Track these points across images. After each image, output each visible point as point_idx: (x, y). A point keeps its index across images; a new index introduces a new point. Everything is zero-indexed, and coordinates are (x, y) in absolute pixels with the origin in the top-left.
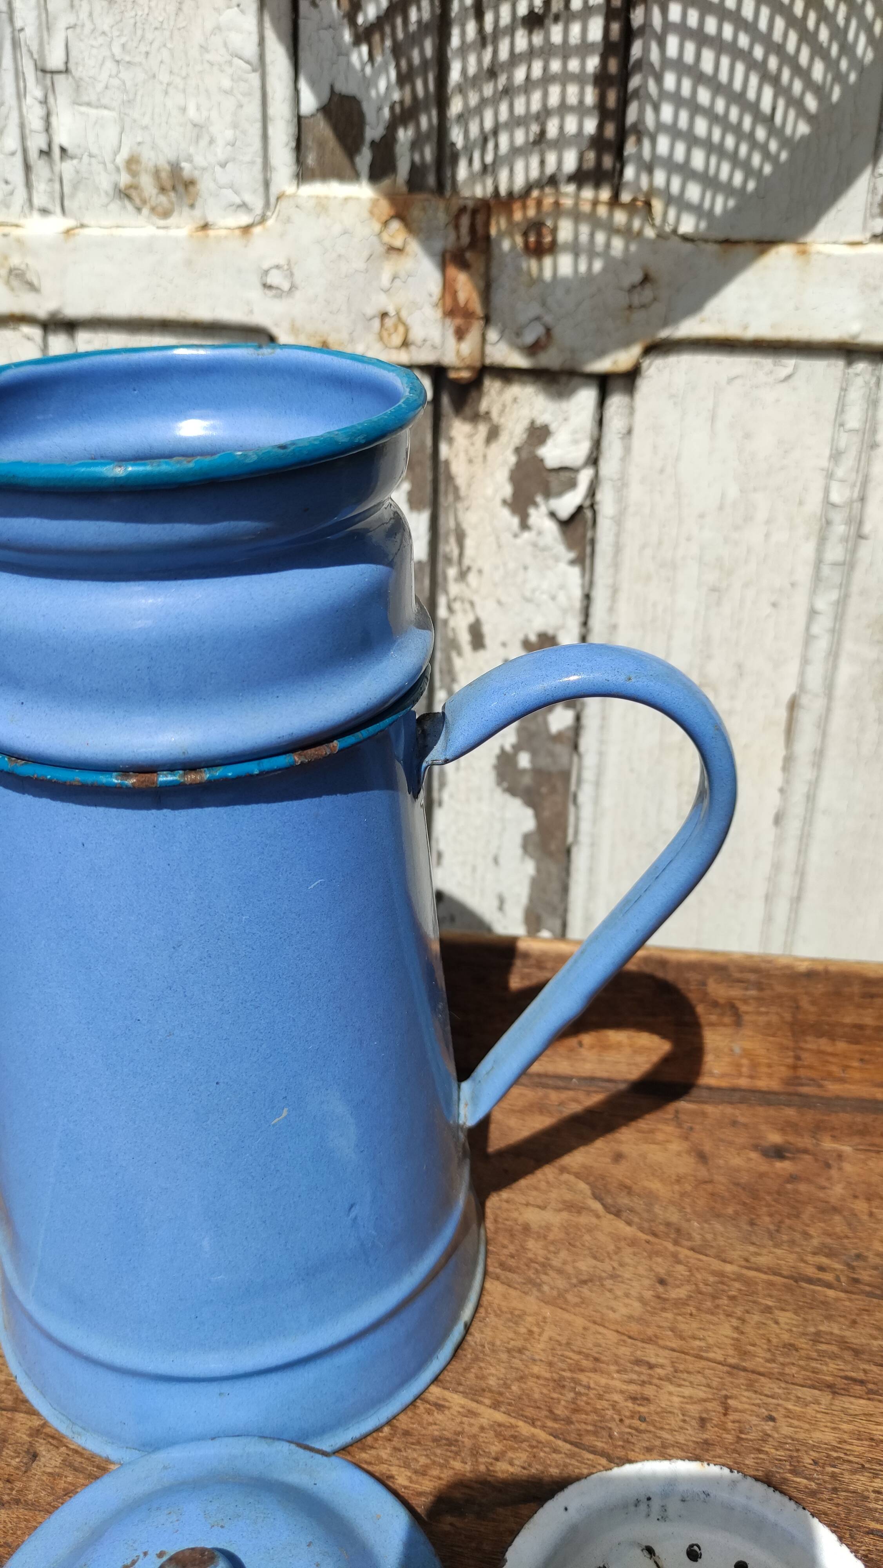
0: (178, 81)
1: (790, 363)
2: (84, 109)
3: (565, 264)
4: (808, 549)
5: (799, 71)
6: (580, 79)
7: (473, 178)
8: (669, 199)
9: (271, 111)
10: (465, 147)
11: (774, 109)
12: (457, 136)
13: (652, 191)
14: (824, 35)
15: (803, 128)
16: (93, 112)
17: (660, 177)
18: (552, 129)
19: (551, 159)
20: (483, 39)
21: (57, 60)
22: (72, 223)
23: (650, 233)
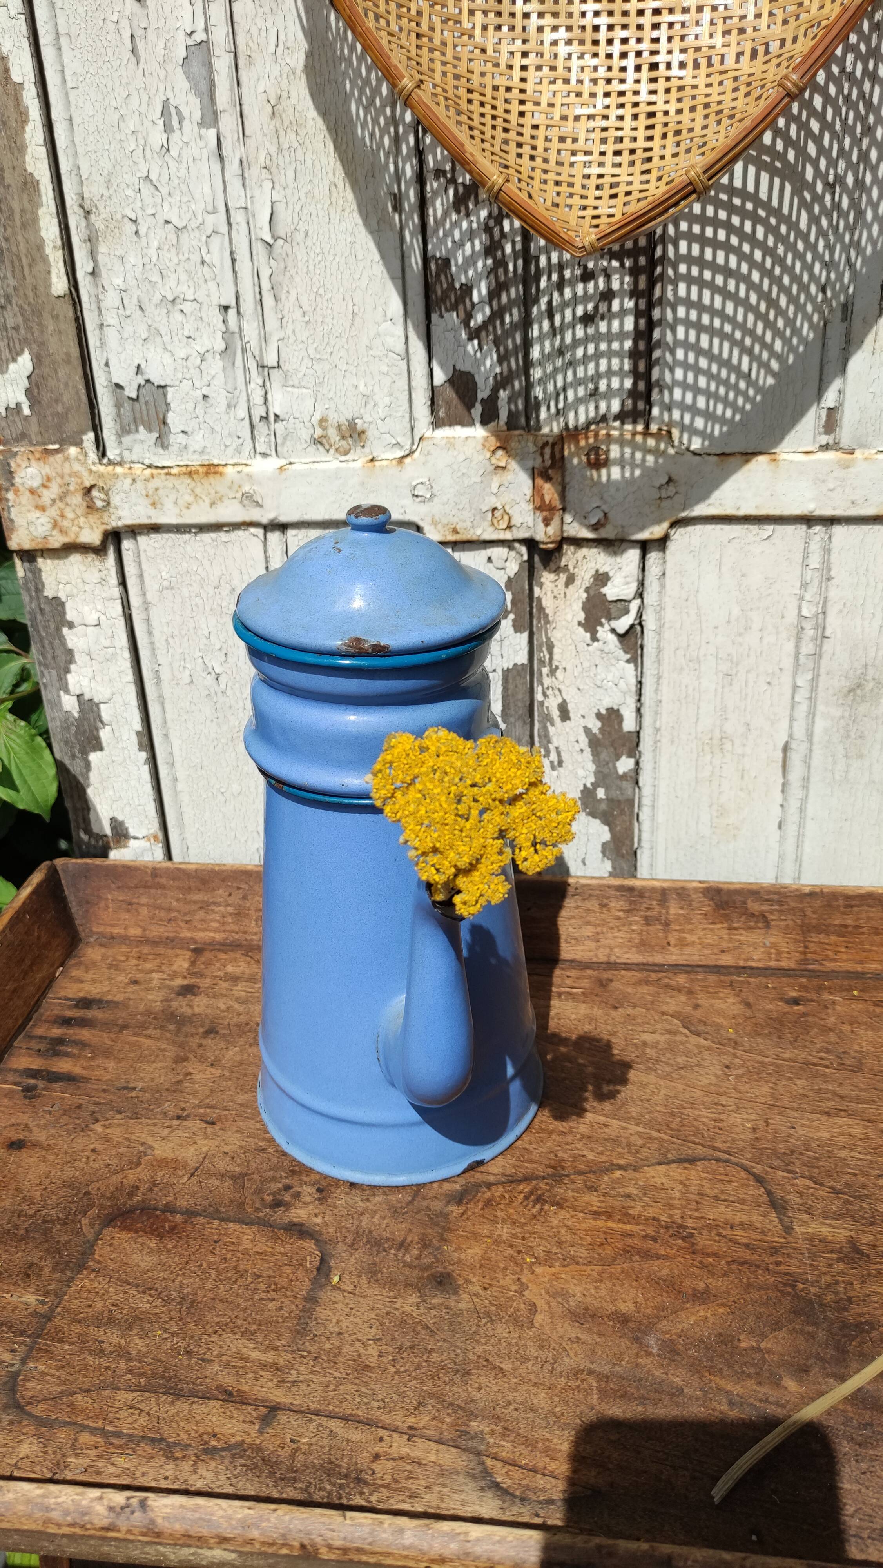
0: (352, 368)
1: (770, 528)
2: (289, 389)
3: (616, 472)
4: (790, 647)
5: (764, 345)
6: (619, 354)
7: (550, 419)
8: (683, 428)
9: (413, 383)
10: (544, 399)
11: (750, 370)
12: (538, 392)
13: (671, 424)
14: (780, 323)
15: (770, 381)
16: (296, 390)
17: (676, 415)
18: (603, 386)
19: (603, 405)
20: (554, 331)
21: (272, 360)
22: (283, 462)
23: (671, 451)
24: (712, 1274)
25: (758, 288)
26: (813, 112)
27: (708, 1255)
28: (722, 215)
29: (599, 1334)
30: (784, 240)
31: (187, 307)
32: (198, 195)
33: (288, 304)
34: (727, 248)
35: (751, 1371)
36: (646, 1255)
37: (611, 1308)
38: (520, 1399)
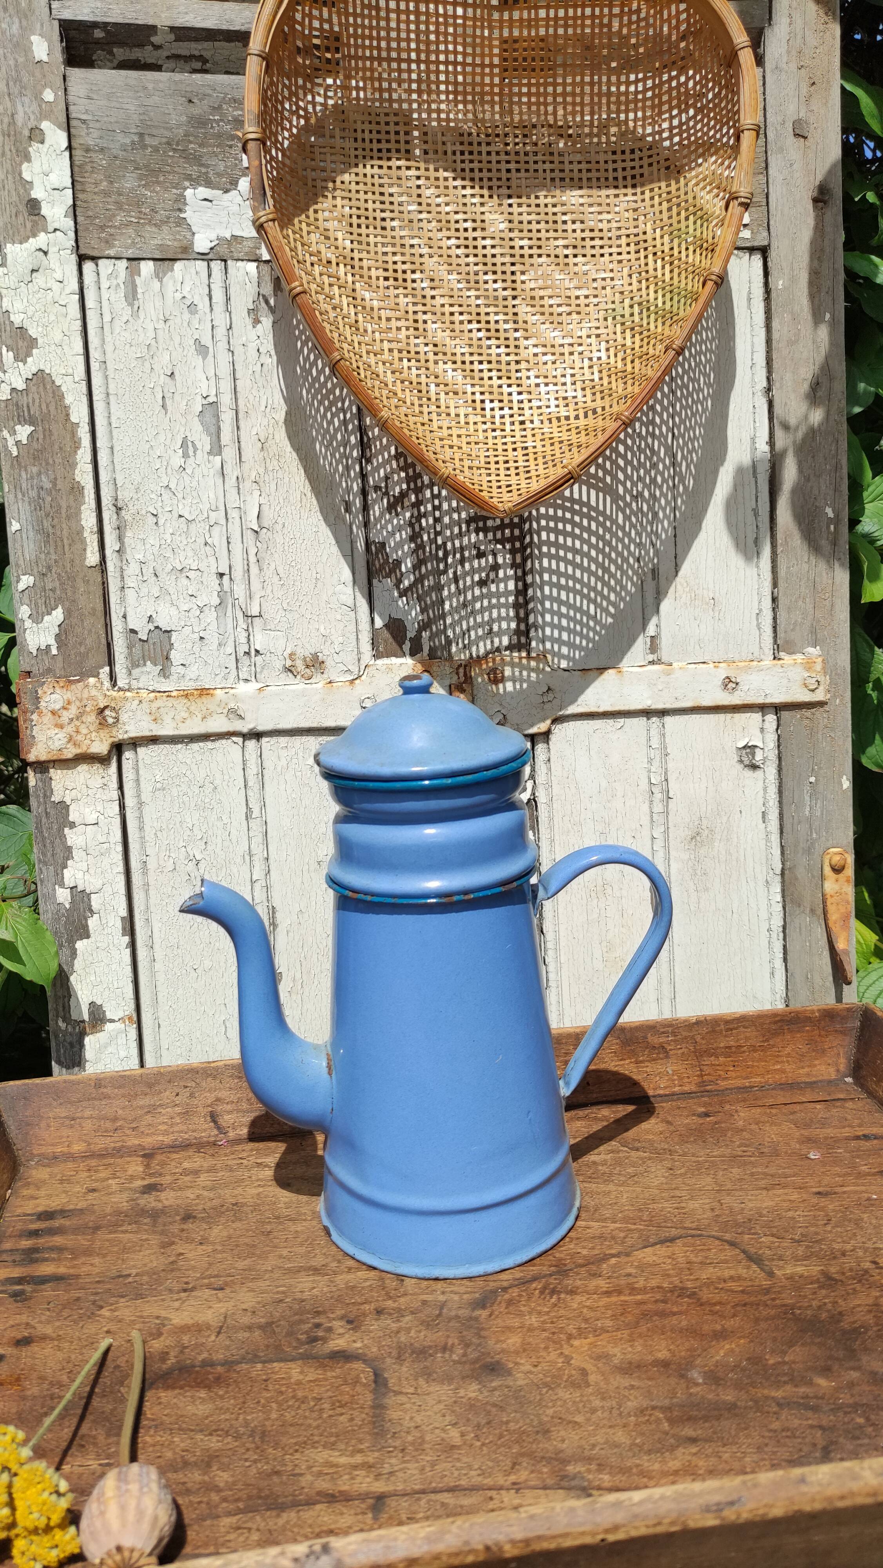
0: (315, 617)
1: (621, 720)
2: (268, 632)
3: (509, 686)
4: (646, 807)
5: (603, 597)
6: (506, 606)
7: (459, 651)
8: (554, 654)
9: (359, 628)
10: (455, 638)
11: (596, 613)
12: (450, 633)
13: (546, 651)
16: (272, 633)
17: (548, 645)
18: (495, 628)
19: (496, 640)
20: (459, 592)
21: (255, 611)
22: (261, 685)
23: (548, 669)
24: (723, 1317)
25: (596, 561)
26: (619, 455)
27: (715, 1304)
28: (568, 515)
29: (649, 1379)
30: (610, 530)
31: (191, 574)
32: (204, 499)
33: (269, 572)
34: (574, 536)
35: (785, 1378)
36: (663, 1314)
37: (650, 1358)
38: (602, 1441)
